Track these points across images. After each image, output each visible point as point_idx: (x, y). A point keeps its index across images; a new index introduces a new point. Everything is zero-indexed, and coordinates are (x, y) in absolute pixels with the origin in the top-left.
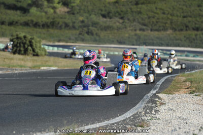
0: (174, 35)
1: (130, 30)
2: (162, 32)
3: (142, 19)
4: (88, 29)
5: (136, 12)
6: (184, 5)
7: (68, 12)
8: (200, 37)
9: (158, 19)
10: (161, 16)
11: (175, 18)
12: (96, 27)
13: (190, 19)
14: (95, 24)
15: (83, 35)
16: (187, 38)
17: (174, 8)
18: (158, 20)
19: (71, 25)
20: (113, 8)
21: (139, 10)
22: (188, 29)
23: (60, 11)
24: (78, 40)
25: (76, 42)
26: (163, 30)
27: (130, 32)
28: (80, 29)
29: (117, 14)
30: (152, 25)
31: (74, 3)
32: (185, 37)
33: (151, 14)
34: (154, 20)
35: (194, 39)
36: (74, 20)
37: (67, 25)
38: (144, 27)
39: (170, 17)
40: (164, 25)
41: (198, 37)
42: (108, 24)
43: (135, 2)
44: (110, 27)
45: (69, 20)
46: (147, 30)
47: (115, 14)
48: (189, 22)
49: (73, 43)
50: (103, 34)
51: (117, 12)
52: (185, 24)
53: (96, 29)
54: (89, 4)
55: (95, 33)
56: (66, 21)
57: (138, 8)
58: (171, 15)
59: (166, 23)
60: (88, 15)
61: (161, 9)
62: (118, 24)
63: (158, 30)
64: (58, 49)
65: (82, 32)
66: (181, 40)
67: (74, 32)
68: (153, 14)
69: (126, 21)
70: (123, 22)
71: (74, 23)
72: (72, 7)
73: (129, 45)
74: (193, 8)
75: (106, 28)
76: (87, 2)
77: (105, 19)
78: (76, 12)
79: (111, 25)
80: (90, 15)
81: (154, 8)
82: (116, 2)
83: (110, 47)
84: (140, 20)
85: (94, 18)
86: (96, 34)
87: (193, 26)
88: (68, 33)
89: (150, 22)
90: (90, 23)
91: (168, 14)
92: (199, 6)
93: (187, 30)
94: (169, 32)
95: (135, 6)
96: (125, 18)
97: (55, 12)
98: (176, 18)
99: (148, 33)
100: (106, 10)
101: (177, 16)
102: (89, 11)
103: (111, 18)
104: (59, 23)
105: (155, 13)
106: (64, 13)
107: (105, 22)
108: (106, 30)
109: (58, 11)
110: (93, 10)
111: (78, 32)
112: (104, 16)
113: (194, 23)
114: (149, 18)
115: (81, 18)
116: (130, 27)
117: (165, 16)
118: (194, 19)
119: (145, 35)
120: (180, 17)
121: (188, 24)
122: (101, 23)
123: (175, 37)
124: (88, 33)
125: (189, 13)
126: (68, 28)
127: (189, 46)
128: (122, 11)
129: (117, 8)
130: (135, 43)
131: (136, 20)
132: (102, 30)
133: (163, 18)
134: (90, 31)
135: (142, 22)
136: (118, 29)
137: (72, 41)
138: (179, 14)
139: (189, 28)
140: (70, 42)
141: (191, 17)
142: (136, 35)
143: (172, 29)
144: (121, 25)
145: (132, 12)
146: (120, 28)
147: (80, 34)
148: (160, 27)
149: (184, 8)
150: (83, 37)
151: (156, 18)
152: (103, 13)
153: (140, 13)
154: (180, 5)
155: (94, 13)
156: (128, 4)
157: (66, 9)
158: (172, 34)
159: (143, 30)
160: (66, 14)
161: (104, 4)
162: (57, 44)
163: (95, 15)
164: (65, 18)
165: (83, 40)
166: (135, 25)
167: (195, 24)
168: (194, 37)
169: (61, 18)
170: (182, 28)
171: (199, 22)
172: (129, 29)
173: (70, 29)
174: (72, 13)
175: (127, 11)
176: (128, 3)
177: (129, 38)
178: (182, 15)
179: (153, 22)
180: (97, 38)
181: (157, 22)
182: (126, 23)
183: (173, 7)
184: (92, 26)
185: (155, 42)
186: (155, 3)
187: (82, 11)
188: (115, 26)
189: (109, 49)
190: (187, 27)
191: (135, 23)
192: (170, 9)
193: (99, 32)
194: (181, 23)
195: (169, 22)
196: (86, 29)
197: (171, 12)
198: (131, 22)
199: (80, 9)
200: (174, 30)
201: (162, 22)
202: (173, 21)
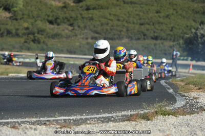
1: (81, 38)
2: (117, 41)
3: (94, 26)
4: (34, 37)
5: (87, 18)
6: (140, 11)
7: (10, 18)
8: (160, 47)
9: (112, 26)
10: (116, 22)
11: (131, 26)
12: (42, 35)
13: (148, 26)
14: (41, 31)
15: (29, 44)
16: (145, 48)
17: (130, 15)
18: (112, 28)
19: (14, 31)
20: (61, 14)
21: (90, 15)
22: (145, 37)
23: (1, 16)
24: (22, 49)
25: (21, 52)
26: (117, 38)
27: (81, 40)
28: (26, 37)
29: (66, 21)
30: (105, 33)
31: (16, 7)
32: (143, 46)
33: (104, 21)
35: (153, 50)
36: (17, 27)
37: (9, 32)
38: (97, 35)
39: (126, 25)
40: (119, 33)
41: (158, 46)
42: (56, 31)
43: (86, 8)
44: (59, 35)
45: (11, 26)
46: (100, 38)
47: (64, 19)
48: (148, 30)
49: (18, 52)
51: (66, 18)
52: (143, 32)
54: (33, 8)
55: (42, 41)
57: (88, 14)
58: (127, 22)
59: (121, 31)
61: (115, 15)
62: (67, 31)
65: (28, 39)
67: (18, 40)
68: (106, 20)
69: (76, 28)
70: (73, 29)
71: (17, 29)
72: (15, 12)
73: (80, 54)
74: (150, 15)
76: (31, 7)
77: (52, 26)
78: (19, 17)
79: (60, 32)
80: (36, 21)
81: (108, 14)
82: (65, 7)
83: (61, 57)
84: (92, 27)
85: (40, 24)
86: (44, 42)
87: (152, 35)
88: (11, 40)
89: (103, 30)
90: (36, 30)
91: (124, 20)
92: (157, 12)
93: (144, 39)
95: (86, 12)
96: (74, 25)
98: (133, 26)
100: (53, 16)
101: (134, 23)
102: (34, 17)
103: (58, 25)
105: (110, 20)
106: (5, 19)
107: (53, 29)
108: (53, 38)
111: (22, 40)
112: (51, 22)
113: (152, 32)
114: (102, 25)
116: (80, 35)
117: (120, 23)
120: (137, 24)
121: (146, 32)
122: (48, 30)
124: (34, 41)
125: (147, 20)
126: (11, 35)
128: (71, 17)
129: (65, 13)
130: (87, 52)
131: (88, 27)
132: (49, 37)
133: (117, 26)
134: (36, 38)
135: (95, 29)
136: (68, 37)
137: (16, 50)
138: (136, 22)
139: (147, 37)
141: (149, 24)
142: (88, 44)
143: (129, 38)
144: (70, 33)
145: (83, 18)
146: (69, 36)
147: (26, 42)
149: (141, 14)
151: (110, 25)
152: (50, 18)
154: (136, 11)
155: (39, 18)
156: (78, 10)
157: (8, 15)
158: (129, 43)
159: (96, 38)
160: (8, 19)
161: (50, 8)
163: (41, 21)
164: (7, 24)
166: (86, 33)
167: (154, 32)
169: (3, 24)
171: (157, 29)
172: (79, 37)
173: (13, 36)
174: (14, 18)
175: (77, 17)
176: (78, 8)
177: (80, 47)
178: (139, 21)
179: (107, 30)
180: (45, 47)
181: (111, 30)
182: (76, 30)
183: (128, 13)
184: (38, 33)
186: (108, 8)
188: (63, 33)
191: (86, 31)
192: (125, 15)
193: (46, 40)
194: (138, 31)
195: (125, 30)
196: (31, 36)
197: (127, 19)
198: (82, 29)
199: (23, 14)
200: (130, 39)
201: (117, 30)
202: (129, 29)
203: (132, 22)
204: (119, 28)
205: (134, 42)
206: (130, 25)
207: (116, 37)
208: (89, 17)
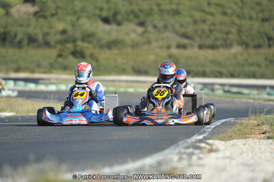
0: (246, 56)
1: (158, 47)
2: (222, 51)
3: (182, 26)
4: (75, 46)
5: (168, 12)
7: (36, 14)
9: (213, 24)
10: (219, 18)
11: (246, 23)
12: (89, 42)
14: (88, 37)
15: (65, 58)
16: (271, 62)
17: (244, 4)
18: (213, 28)
19: (40, 38)
20: (124, 6)
21: (174, 7)
22: (272, 43)
23: (18, 11)
25: (50, 72)
26: (222, 46)
27: (158, 50)
28: (59, 47)
29: (131, 17)
30: (200, 37)
32: (266, 59)
33: (198, 15)
34: (205, 27)
36: (46, 30)
37: (32, 40)
38: (185, 41)
39: (237, 21)
40: (225, 36)
42: (114, 36)
44: (119, 43)
45: (36, 29)
46: (192, 46)
47: (128, 15)
49: (45, 73)
50: (104, 55)
51: (132, 12)
52: (266, 34)
53: (90, 46)
55: (87, 53)
56: (31, 30)
58: (238, 16)
59: (228, 33)
60: (73, 18)
61: (217, 5)
62: (133, 35)
63: (212, 47)
64: (15, 85)
65: (63, 51)
66: (259, 66)
67: (47, 52)
69: (150, 29)
70: (145, 32)
71: (46, 34)
72: (44, 3)
75: (112, 44)
77: (107, 27)
78: (47, 14)
80: (78, 19)
81: (205, 4)
83: (120, 81)
84: (177, 27)
85: (87, 24)
86: (91, 55)
88: (34, 53)
90: (78, 35)
91: (233, 14)
93: (270, 46)
96: (147, 24)
97: (8, 14)
98: (249, 23)
99: (194, 52)
100: (109, 9)
101: (251, 18)
102: (75, 13)
103: (119, 24)
104: (15, 36)
106: (26, 16)
107: (109, 33)
108: (110, 48)
109: (14, 11)
110: (83, 10)
111: (55, 52)
112: (106, 21)
114: (195, 22)
115: (60, 26)
116: (157, 41)
117: (226, 19)
119: (189, 57)
120: (257, 20)
122: (101, 34)
123: (246, 60)
124: (74, 54)
126: (35, 44)
128: (141, 11)
129: (131, 3)
131: (170, 28)
132: (101, 47)
133: (222, 24)
134: (78, 48)
135: (183, 30)
136: (135, 46)
137: (42, 70)
138: (254, 15)
140: (40, 72)
143: (242, 45)
144: (140, 38)
145: (161, 11)
146: (138, 44)
147: (60, 56)
148: (216, 39)
149: (265, 2)
150: (65, 62)
151: (208, 22)
152: (105, 14)
155: (85, 14)
157: (30, 9)
158: (241, 54)
159: (184, 47)
160: (31, 17)
162: (13, 75)
163: (89, 18)
164: (28, 26)
165: (65, 69)
166: (168, 37)
169: (21, 25)
170: (261, 42)
172: (154, 44)
173: (39, 46)
174: (42, 15)
175: (151, 9)
178: (261, 15)
179: (203, 31)
181: (211, 31)
182: (150, 33)
184: (83, 40)
185: (208, 70)
187: (60, 11)
188: (127, 39)
189: (117, 83)
190: (269, 39)
191: (167, 34)
192: (236, 4)
193: (96, 52)
194: (259, 32)
195: (234, 30)
196: (70, 46)
197: (239, 11)
198: (159, 31)
199: (58, 8)
200: (244, 47)
201: (221, 32)
202: (243, 29)
203: (247, 17)
204: (224, 28)
205: (252, 51)
206: (244, 22)
207: (219, 43)
208: (172, 10)
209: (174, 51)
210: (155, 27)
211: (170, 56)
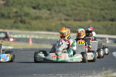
0: (94, 24)
34: (76, 12)
50: (34, 23)
53: (28, 19)
56: (2, 11)
60: (21, 7)
63: (80, 20)
75: (37, 18)
94: (89, 22)
110: (24, 3)
115: (15, 10)
118: (110, 12)
127: (106, 34)
140: (7, 29)
150: (17, 25)
153: (64, 5)
165: (17, 28)
168: (110, 26)
170: (100, 18)
190: (104, 18)
209: (63, 22)
210: (55, 11)
211: (62, 24)
